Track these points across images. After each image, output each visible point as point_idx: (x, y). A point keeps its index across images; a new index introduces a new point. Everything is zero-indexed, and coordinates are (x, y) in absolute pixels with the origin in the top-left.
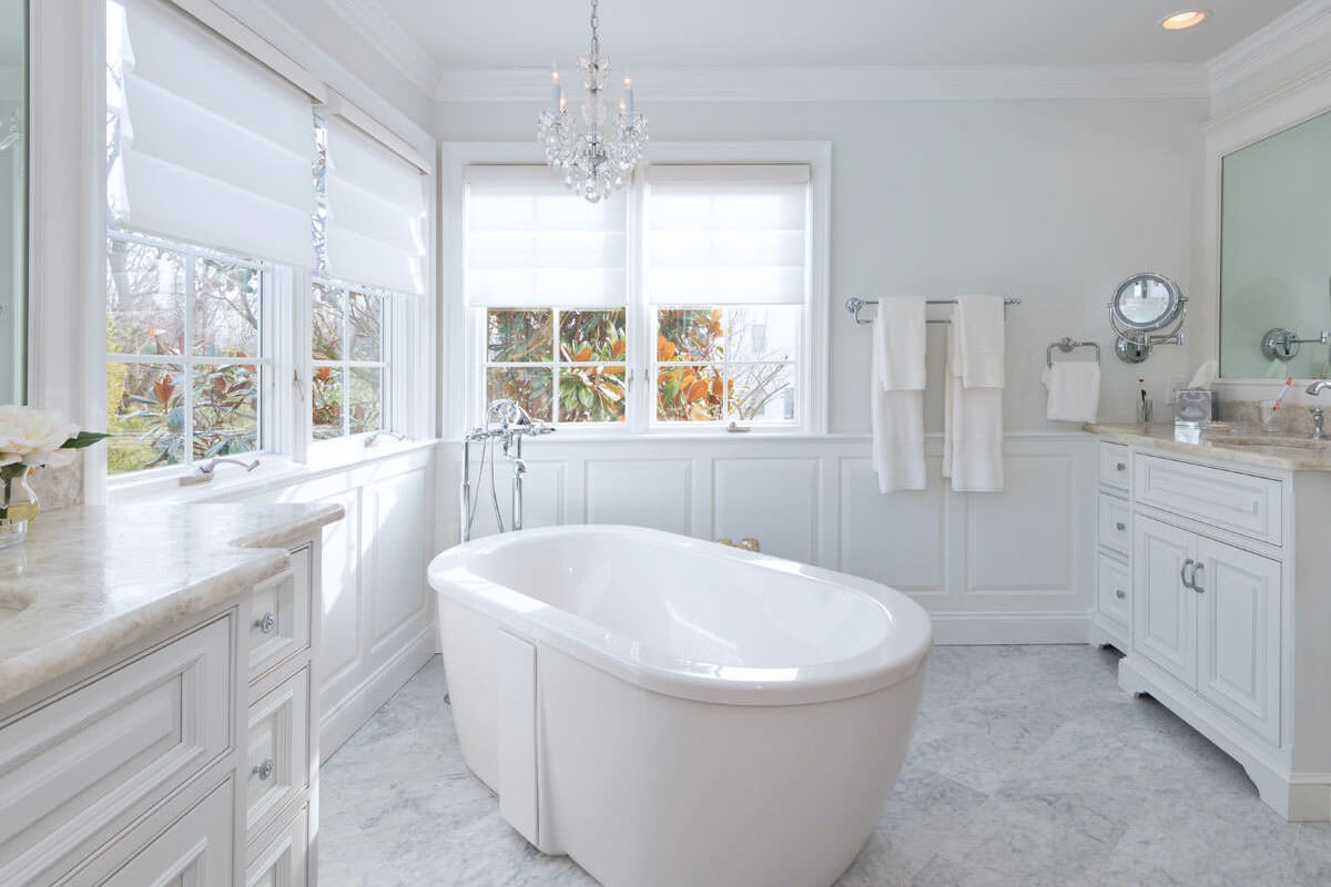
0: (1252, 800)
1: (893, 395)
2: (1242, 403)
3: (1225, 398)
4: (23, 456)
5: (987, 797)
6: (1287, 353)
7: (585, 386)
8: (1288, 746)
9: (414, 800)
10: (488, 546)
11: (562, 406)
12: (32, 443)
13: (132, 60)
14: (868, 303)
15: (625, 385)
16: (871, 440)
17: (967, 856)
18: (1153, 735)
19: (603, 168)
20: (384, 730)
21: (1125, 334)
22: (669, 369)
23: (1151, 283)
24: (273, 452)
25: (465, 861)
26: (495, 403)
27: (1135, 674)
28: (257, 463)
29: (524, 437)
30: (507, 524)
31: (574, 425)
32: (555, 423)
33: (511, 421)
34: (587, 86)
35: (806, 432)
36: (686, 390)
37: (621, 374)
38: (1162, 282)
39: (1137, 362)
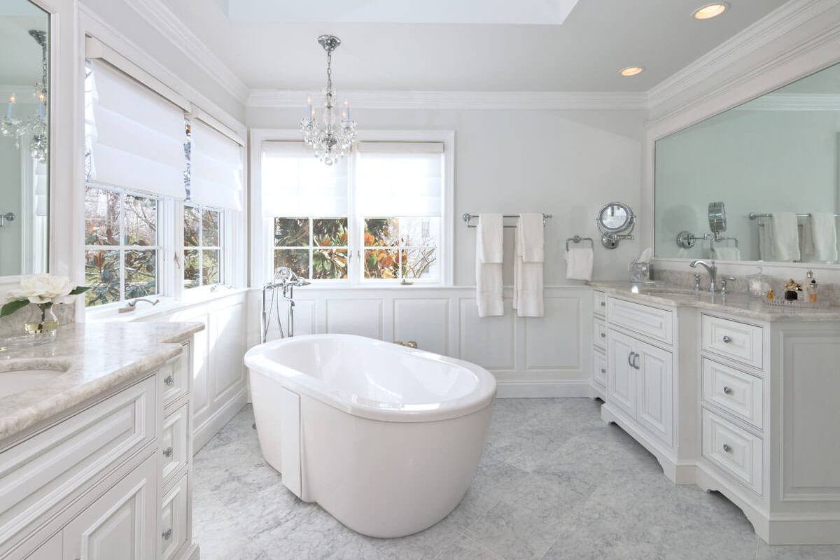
0: (660, 475)
1: (487, 265)
2: (665, 271)
3: (656, 267)
4: (52, 299)
5: (529, 473)
6: (689, 244)
7: (327, 259)
8: (676, 446)
9: (238, 477)
10: (275, 344)
11: (314, 270)
12: (56, 292)
13: (97, 97)
14: (474, 216)
15: (348, 258)
16: (475, 289)
17: (515, 502)
18: (615, 443)
19: (334, 147)
20: (221, 442)
21: (606, 235)
22: (371, 250)
23: (615, 207)
24: (164, 295)
25: (264, 506)
26: (279, 269)
27: (609, 412)
28: (158, 301)
29: (294, 287)
30: (285, 334)
31: (321, 280)
32: (311, 280)
33: (287, 278)
34: (326, 105)
35: (443, 285)
36: (381, 260)
37: (345, 252)
38: (622, 207)
39: (612, 248)
